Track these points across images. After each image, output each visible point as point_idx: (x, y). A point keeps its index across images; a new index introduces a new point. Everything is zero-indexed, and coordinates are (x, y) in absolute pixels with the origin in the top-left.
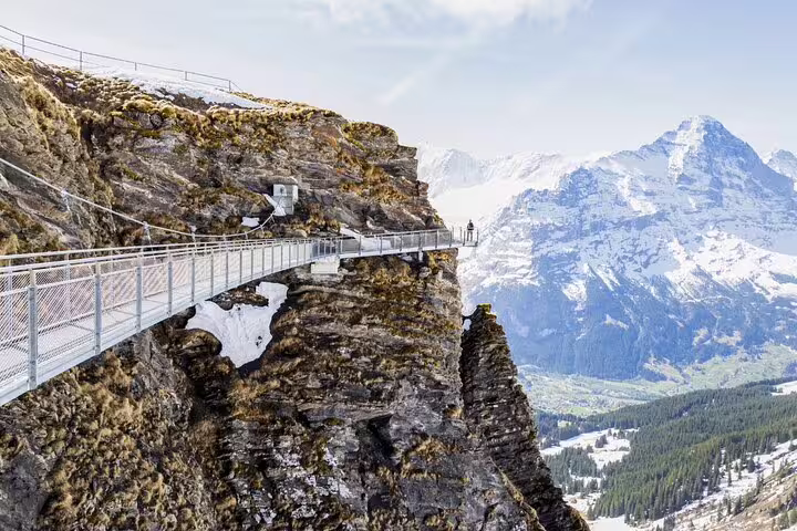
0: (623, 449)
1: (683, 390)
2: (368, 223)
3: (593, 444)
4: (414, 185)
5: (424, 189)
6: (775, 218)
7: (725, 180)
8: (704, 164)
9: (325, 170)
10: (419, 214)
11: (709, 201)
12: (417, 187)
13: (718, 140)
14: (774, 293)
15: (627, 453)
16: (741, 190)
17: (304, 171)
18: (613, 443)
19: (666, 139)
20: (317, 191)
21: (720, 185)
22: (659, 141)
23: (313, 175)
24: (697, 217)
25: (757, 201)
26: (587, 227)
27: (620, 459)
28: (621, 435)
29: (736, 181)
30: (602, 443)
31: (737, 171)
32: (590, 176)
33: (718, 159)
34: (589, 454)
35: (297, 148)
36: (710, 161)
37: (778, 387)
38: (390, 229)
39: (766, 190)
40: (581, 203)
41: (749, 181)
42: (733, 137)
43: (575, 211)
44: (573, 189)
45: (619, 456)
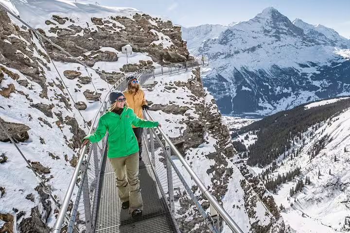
0: (255, 139)
1: (274, 112)
2: (163, 60)
3: (243, 139)
4: (180, 42)
5: (185, 44)
6: (299, 44)
7: (281, 31)
8: (273, 25)
9: (143, 39)
10: (183, 54)
11: (276, 39)
12: (182, 43)
13: (277, 17)
14: (301, 72)
15: (256, 140)
16: (287, 35)
17: (134, 40)
18: (251, 137)
19: (258, 16)
20: (140, 48)
21: (279, 33)
22: (256, 17)
23: (138, 42)
24: (272, 45)
25: (293, 38)
26: (232, 52)
27: (254, 143)
28: (254, 134)
29: (284, 31)
30: (247, 138)
31: (284, 28)
32: (232, 32)
33: (278, 23)
34: (242, 143)
35: (131, 30)
36: (275, 24)
37: (306, 106)
38: (173, 62)
39: (295, 34)
40: (229, 43)
41: (288, 31)
42: (281, 15)
43: (227, 46)
44: (225, 38)
45: (253, 142)
